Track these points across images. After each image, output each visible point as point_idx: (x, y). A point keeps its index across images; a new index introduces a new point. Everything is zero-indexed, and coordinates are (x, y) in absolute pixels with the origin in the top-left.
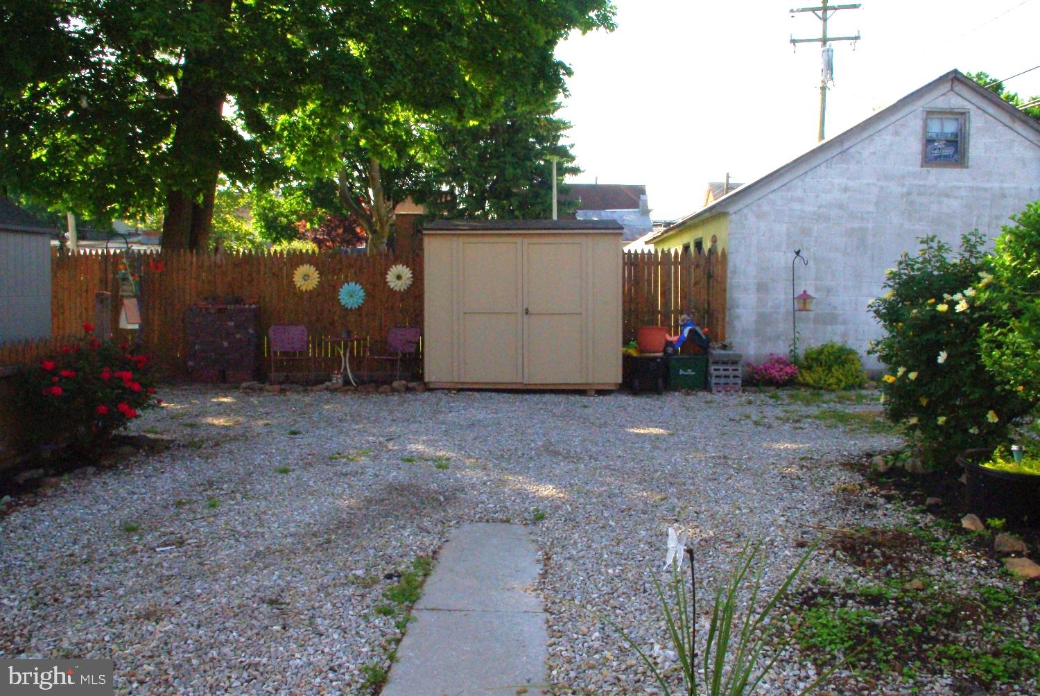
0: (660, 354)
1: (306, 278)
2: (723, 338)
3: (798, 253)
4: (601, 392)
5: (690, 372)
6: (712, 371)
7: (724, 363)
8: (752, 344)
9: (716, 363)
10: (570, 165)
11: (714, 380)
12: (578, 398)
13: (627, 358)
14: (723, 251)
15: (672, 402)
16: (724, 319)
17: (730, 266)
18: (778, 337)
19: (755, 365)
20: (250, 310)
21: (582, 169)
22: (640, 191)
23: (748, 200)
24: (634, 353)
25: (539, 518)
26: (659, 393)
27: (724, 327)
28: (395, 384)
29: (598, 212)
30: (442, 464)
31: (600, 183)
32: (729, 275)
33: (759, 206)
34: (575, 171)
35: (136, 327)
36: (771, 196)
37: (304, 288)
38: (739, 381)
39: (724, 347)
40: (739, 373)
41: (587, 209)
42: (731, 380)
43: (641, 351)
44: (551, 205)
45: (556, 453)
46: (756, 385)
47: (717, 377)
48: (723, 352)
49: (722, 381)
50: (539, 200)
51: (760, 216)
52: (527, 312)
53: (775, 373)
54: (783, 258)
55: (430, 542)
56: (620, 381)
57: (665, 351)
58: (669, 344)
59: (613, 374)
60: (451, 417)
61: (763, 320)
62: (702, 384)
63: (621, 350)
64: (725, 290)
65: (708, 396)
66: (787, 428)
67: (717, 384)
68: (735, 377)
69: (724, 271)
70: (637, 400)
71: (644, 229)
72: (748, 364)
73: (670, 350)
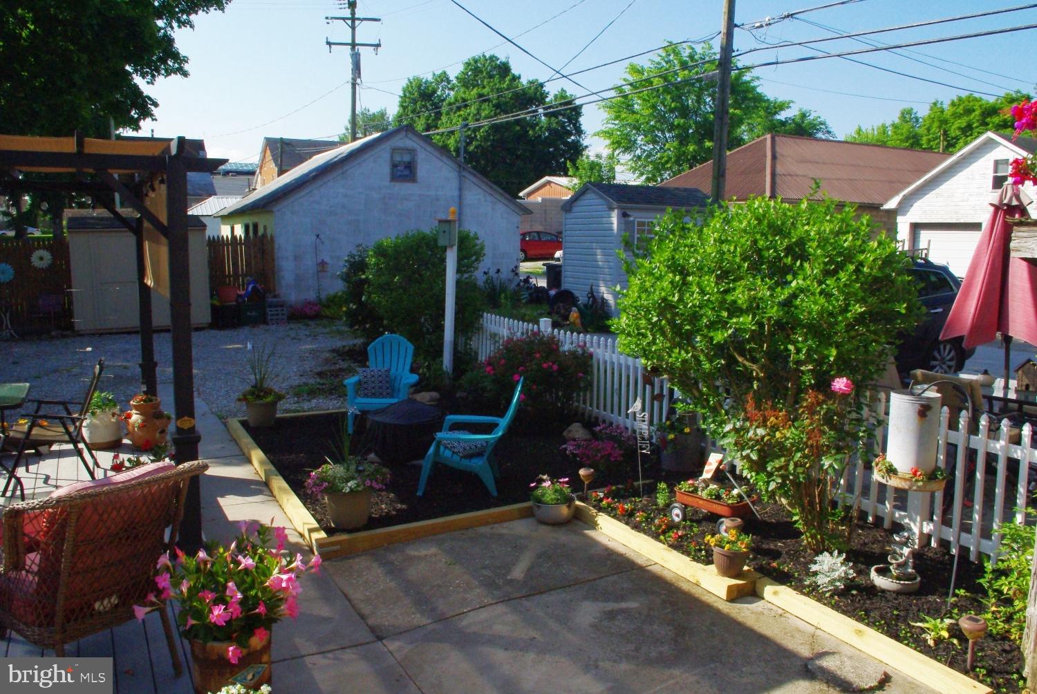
0: (234, 303)
2: (274, 290)
3: (318, 236)
4: (197, 329)
5: (254, 313)
6: (268, 312)
7: (276, 306)
8: (293, 293)
9: (270, 306)
11: (269, 317)
13: (213, 308)
14: (272, 237)
15: (244, 332)
16: (274, 278)
17: (276, 246)
18: (309, 289)
19: (295, 306)
23: (286, 202)
24: (216, 302)
26: (235, 327)
27: (274, 283)
28: (53, 333)
32: (276, 251)
33: (293, 207)
36: (300, 200)
38: (285, 317)
39: (275, 296)
40: (285, 312)
42: (280, 317)
43: (222, 302)
46: (296, 319)
47: (271, 315)
48: (274, 299)
49: (275, 317)
51: (295, 213)
53: (307, 311)
54: (310, 239)
56: (210, 321)
57: (237, 301)
58: (239, 296)
59: (205, 317)
61: (298, 278)
62: (263, 320)
63: (209, 301)
64: (273, 260)
65: (266, 327)
66: (309, 339)
67: (271, 319)
68: (283, 314)
69: (273, 249)
70: (222, 332)
71: (205, 185)
72: (291, 306)
73: (240, 300)
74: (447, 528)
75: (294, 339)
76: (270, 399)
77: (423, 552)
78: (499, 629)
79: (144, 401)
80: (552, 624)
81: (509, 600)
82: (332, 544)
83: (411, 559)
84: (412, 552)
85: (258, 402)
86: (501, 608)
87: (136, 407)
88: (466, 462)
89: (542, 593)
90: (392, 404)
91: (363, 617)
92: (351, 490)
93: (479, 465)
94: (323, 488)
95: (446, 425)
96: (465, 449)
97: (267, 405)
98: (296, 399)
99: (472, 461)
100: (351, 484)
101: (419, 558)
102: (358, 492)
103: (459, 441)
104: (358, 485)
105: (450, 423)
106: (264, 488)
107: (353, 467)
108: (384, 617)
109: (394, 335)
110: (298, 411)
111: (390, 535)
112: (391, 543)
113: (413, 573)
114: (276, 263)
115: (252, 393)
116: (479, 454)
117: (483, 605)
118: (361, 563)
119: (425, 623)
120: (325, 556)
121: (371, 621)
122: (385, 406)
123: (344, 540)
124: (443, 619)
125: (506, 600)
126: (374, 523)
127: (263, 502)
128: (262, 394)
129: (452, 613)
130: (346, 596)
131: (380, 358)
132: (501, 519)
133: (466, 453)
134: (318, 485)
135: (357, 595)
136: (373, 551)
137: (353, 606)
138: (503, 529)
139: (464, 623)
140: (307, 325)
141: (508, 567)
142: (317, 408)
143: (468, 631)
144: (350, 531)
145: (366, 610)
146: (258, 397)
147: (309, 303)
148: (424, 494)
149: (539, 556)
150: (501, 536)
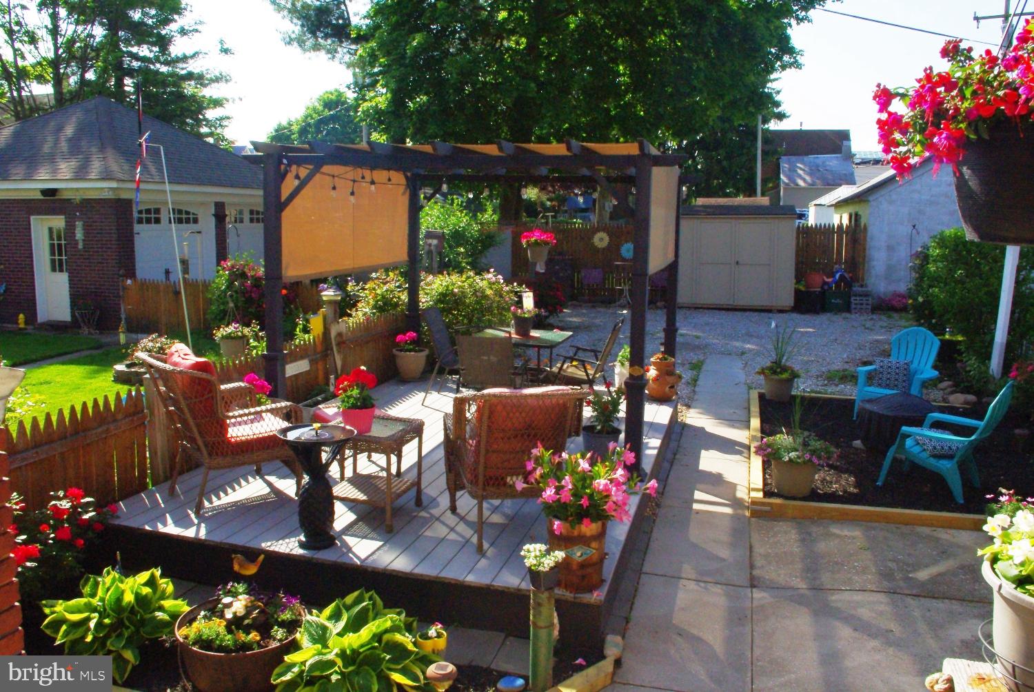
0: (819, 289)
1: (601, 240)
2: (863, 280)
3: (914, 226)
4: (781, 311)
5: (838, 301)
6: (852, 301)
7: (860, 296)
8: (882, 284)
9: (856, 296)
10: (776, 110)
11: (853, 306)
12: (766, 314)
13: (797, 292)
14: (865, 225)
15: (823, 318)
16: (863, 269)
17: (869, 234)
18: (900, 280)
19: (883, 297)
20: (569, 259)
21: (787, 115)
22: (844, 136)
23: (883, 192)
24: (802, 288)
25: (743, 353)
26: (818, 313)
27: (863, 274)
28: (659, 304)
29: (801, 157)
30: (698, 337)
31: (805, 128)
32: (868, 240)
33: (890, 196)
34: (781, 117)
35: (543, 271)
36: (898, 190)
37: (600, 246)
38: (869, 307)
39: (862, 286)
40: (870, 302)
41: (791, 155)
42: (864, 306)
43: (807, 288)
44: (755, 156)
45: (752, 336)
46: (883, 310)
47: (856, 304)
48: (860, 289)
49: (859, 306)
50: (745, 151)
51: (891, 202)
52: (737, 263)
53: (894, 302)
54: (905, 229)
55: (701, 357)
56: (792, 305)
57: (822, 287)
58: (825, 283)
59: (788, 300)
60: (695, 321)
61: (890, 269)
62: (847, 308)
63: (793, 286)
64: (865, 249)
65: (848, 315)
66: (883, 330)
67: (855, 308)
68: (867, 304)
69: (865, 238)
70: (802, 316)
71: (845, 175)
72: (879, 298)
73: (826, 287)
74: (887, 519)
75: (868, 328)
76: (785, 376)
77: (846, 532)
78: (865, 613)
79: (660, 359)
80: (922, 627)
81: (894, 593)
82: (763, 504)
83: (830, 535)
84: (835, 530)
85: (776, 377)
86: (882, 597)
87: (655, 364)
88: (933, 461)
89: (934, 598)
90: (886, 395)
91: (752, 567)
92: (791, 460)
93: (947, 467)
94: (766, 453)
95: (928, 421)
96: (935, 448)
97: (781, 381)
98: (826, 382)
99: (941, 462)
100: (793, 455)
101: (838, 536)
102: (798, 463)
103: (930, 439)
104: (799, 457)
105: (932, 421)
106: (745, 451)
107: (800, 440)
108: (770, 572)
109: (920, 328)
110: (820, 393)
111: (822, 510)
112: (822, 517)
113: (822, 546)
114: (867, 252)
115: (771, 368)
116: (950, 457)
117: (865, 589)
118: (782, 526)
119: (799, 587)
120: (755, 514)
121: (756, 572)
122: (879, 395)
123: (776, 504)
124: (817, 588)
125: (892, 592)
126: (814, 496)
127: (737, 462)
128: (779, 370)
129: (829, 587)
130: (751, 547)
131: (903, 350)
132: (950, 525)
133: (936, 452)
134: (762, 449)
135: (759, 550)
136: (800, 520)
137: (751, 556)
138: (944, 535)
139: (834, 598)
140: (889, 317)
141: (917, 567)
142: (841, 393)
143: (832, 605)
144: (786, 498)
145: (759, 562)
146: (775, 372)
147: (899, 296)
148: (884, 485)
149: (962, 567)
150: (938, 539)
